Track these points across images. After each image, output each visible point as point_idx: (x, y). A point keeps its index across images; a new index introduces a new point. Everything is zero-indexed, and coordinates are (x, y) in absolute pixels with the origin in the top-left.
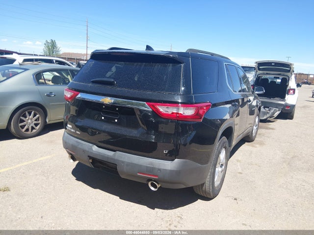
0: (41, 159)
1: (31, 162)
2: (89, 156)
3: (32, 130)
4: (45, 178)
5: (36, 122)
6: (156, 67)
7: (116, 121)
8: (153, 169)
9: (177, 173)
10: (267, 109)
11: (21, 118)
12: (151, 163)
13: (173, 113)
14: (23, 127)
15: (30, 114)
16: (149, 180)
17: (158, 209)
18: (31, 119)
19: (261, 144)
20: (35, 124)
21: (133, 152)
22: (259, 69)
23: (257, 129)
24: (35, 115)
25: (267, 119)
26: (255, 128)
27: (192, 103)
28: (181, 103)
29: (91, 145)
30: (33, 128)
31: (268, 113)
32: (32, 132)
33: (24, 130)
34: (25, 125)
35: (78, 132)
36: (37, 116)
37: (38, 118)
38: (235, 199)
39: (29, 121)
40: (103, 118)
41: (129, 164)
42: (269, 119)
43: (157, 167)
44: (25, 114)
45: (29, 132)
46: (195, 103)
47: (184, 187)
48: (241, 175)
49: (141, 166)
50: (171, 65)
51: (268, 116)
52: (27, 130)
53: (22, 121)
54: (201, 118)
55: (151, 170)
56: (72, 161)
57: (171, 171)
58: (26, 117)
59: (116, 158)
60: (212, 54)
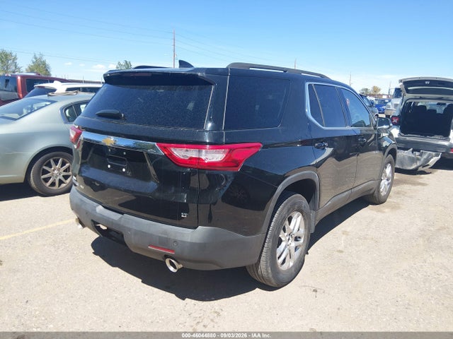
0: (61, 223)
1: (45, 227)
2: (92, 220)
3: (60, 185)
4: (53, 250)
5: (65, 174)
6: (177, 91)
7: (124, 170)
8: (167, 240)
9: (202, 246)
10: (417, 153)
11: (44, 167)
12: (165, 232)
13: (191, 158)
14: (46, 180)
15: (56, 162)
16: (166, 256)
17: (190, 300)
18: (59, 170)
19: (395, 207)
20: (63, 176)
21: (145, 215)
22: (408, 91)
23: (391, 185)
24: (63, 164)
25: (417, 169)
26: (384, 183)
27: (222, 144)
28: (210, 144)
29: (95, 204)
30: (61, 182)
31: (418, 159)
32: (60, 187)
33: (48, 184)
34: (50, 178)
35: (81, 186)
36: (67, 165)
37: (69, 167)
38: (314, 291)
39: (56, 172)
40: (109, 166)
41: (137, 233)
42: (421, 169)
43: (172, 237)
44: (50, 162)
45: (56, 187)
46: (226, 144)
47: (218, 268)
48: (340, 254)
49: (151, 235)
50: (197, 87)
51: (419, 164)
52: (53, 184)
53: (46, 172)
54: (237, 166)
55: (164, 242)
56: (80, 226)
57: (193, 244)
58: (51, 167)
59: (122, 223)
60: (285, 70)
